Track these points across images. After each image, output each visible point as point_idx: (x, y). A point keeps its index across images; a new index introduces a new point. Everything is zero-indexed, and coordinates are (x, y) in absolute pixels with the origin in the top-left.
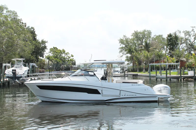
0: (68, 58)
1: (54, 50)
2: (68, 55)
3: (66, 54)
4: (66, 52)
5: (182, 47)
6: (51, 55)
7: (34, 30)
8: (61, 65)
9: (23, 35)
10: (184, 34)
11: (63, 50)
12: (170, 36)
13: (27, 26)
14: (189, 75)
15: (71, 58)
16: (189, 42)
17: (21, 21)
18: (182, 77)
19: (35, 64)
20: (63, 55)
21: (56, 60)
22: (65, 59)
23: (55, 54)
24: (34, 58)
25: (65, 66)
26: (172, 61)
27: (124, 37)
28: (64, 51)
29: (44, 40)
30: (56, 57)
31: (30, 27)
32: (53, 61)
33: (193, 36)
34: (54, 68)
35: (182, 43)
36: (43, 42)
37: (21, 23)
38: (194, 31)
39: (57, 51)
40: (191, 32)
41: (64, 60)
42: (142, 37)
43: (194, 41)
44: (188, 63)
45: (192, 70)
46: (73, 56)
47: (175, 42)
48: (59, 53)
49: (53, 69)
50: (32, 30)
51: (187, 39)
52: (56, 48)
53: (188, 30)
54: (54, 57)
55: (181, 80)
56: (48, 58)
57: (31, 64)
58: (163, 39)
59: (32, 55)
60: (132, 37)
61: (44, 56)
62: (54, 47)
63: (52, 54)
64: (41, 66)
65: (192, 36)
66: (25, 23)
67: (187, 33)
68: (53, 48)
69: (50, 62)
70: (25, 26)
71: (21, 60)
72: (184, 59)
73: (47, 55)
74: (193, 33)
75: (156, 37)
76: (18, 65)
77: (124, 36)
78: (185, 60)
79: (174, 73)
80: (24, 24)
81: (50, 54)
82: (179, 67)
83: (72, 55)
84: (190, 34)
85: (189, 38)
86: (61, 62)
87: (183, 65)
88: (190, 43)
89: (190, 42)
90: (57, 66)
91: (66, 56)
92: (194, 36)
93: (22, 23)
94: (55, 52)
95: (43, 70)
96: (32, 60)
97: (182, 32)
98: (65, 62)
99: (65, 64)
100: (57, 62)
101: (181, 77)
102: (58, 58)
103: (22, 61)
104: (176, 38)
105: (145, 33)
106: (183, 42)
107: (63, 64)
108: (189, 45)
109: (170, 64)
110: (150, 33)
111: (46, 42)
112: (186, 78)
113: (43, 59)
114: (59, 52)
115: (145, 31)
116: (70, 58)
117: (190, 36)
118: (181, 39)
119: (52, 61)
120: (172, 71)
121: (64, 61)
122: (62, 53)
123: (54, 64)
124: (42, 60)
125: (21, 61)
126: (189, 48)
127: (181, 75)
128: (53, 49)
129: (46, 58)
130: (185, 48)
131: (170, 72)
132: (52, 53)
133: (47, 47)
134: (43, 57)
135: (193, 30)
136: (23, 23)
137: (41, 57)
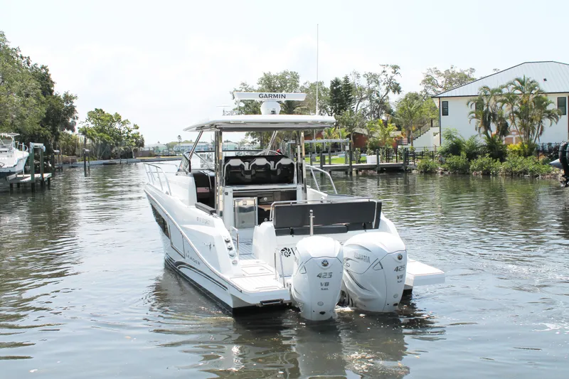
0: (127, 131)
1: (97, 115)
2: (128, 126)
3: (124, 123)
4: (122, 120)
5: (361, 106)
6: (92, 126)
7: (49, 73)
8: (112, 147)
10: (366, 79)
11: (117, 115)
12: (336, 83)
13: (32, 64)
14: (369, 163)
15: (134, 131)
16: (376, 96)
17: (19, 54)
18: (354, 167)
19: (42, 145)
20: (117, 126)
21: (102, 137)
22: (120, 133)
23: (99, 123)
24: (47, 132)
25: (122, 149)
27: (242, 86)
28: (118, 118)
29: (69, 94)
30: (101, 130)
31: (39, 67)
32: (95, 139)
33: (384, 84)
34: (98, 153)
35: (362, 99)
36: (68, 98)
37: (17, 56)
38: (386, 73)
39: (102, 118)
40: (381, 77)
41: (118, 137)
42: (279, 86)
43: (387, 93)
44: (371, 139)
45: (374, 154)
46: (138, 128)
47: (346, 96)
48: (108, 121)
49: (96, 156)
50: (44, 71)
51: (371, 91)
52: (101, 110)
53: (374, 72)
54: (96, 130)
55: (351, 173)
56: (84, 132)
58: (325, 90)
59: (42, 126)
60: (260, 86)
61: (76, 128)
62: (96, 109)
63: (92, 123)
64: (68, 149)
65: (381, 84)
66: (27, 56)
67: (373, 78)
68: (94, 110)
69: (89, 141)
70: (28, 63)
71: (9, 136)
72: (365, 132)
73: (81, 126)
74: (385, 77)
75: (310, 87)
76: (5, 147)
77: (243, 84)
78: (367, 134)
79: (339, 160)
80: (25, 59)
81: (89, 123)
82: (347, 148)
83: (135, 126)
84: (379, 79)
85: (377, 88)
86: (112, 142)
87: (359, 143)
88: (377, 98)
89: (378, 96)
90: (104, 149)
91: (122, 128)
92: (386, 85)
93: (22, 57)
94: (99, 119)
95: (74, 157)
96: (43, 137)
97: (361, 76)
98: (121, 140)
99: (121, 145)
100: (104, 141)
101: (351, 167)
102: (105, 133)
103: (13, 139)
104: (349, 88)
105: (287, 77)
106: (364, 96)
107: (117, 145)
108: (377, 102)
109: (334, 141)
110: (295, 77)
111: (74, 98)
112: (364, 169)
113: (74, 134)
114: (108, 118)
115: (286, 73)
116: (130, 131)
117: (378, 83)
118: (361, 90)
119: (91, 138)
121: (119, 139)
122: (113, 121)
123: (97, 144)
124: (70, 136)
125: (9, 138)
126: (376, 109)
127: (351, 163)
128: (93, 113)
129: (79, 131)
130: (368, 108)
132: (92, 121)
133: (76, 109)
134: (73, 131)
135: (384, 72)
136: (23, 56)
137: (68, 129)
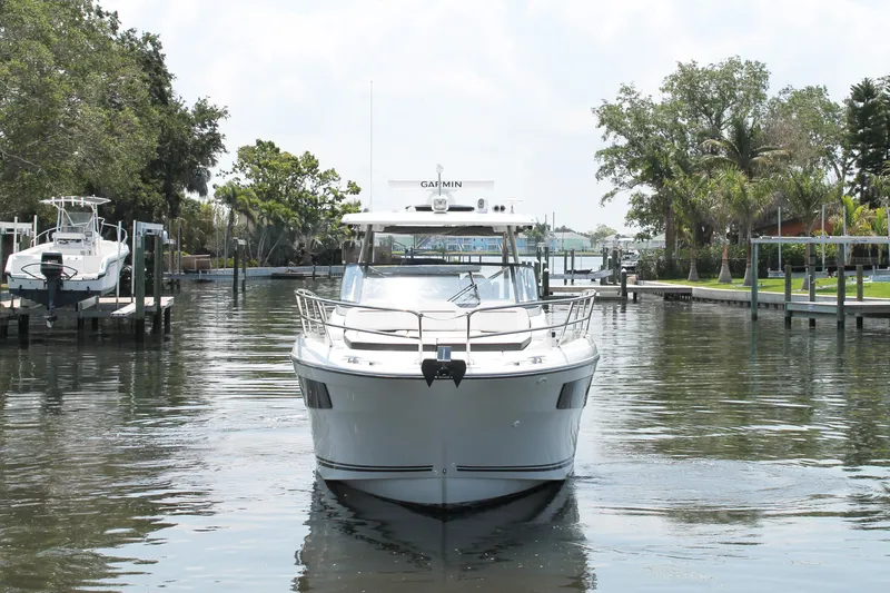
0: (331, 197)
1: (261, 156)
2: (334, 185)
3: (324, 178)
4: (322, 169)
6: (246, 182)
7: (161, 52)
8: (293, 236)
9: (103, 77)
11: (309, 158)
12: (865, 92)
13: (122, 30)
15: (350, 199)
17: (94, 4)
19: (159, 227)
20: (308, 184)
21: (270, 209)
22: (315, 203)
23: (265, 175)
24: (157, 195)
25: (318, 240)
26: (873, 228)
27: (622, 95)
28: (312, 164)
29: (210, 104)
30: (270, 194)
31: (139, 36)
32: (255, 214)
34: (261, 248)
36: (206, 114)
37: (89, 9)
39: (273, 163)
41: (309, 211)
42: (716, 96)
46: (357, 191)
48: (287, 172)
49: (255, 256)
50: (150, 47)
52: (271, 145)
54: (258, 193)
56: (231, 196)
57: (141, 227)
58: (830, 108)
59: (145, 181)
60: (668, 95)
61: (209, 185)
62: (259, 142)
63: (248, 176)
64: (190, 237)
66: (112, 11)
68: (253, 144)
69: (240, 220)
70: (114, 28)
71: (88, 203)
73: (221, 182)
75: (792, 101)
76: (74, 230)
77: (626, 90)
79: (880, 290)
80: (107, 19)
81: (241, 176)
83: (350, 185)
86: (296, 219)
90: (274, 239)
91: (320, 190)
93: (99, 13)
94: (266, 165)
95: (204, 258)
96: (146, 208)
98: (314, 222)
99: (314, 232)
100: (277, 220)
102: (278, 201)
103: (95, 211)
105: (737, 76)
107: (305, 230)
109: (859, 239)
110: (758, 75)
111: (220, 115)
113: (204, 201)
114: (287, 165)
115: (733, 65)
116: (340, 198)
119: (246, 213)
120: (867, 281)
121: (311, 217)
122: (300, 173)
123: (259, 227)
124: (195, 205)
125: (89, 209)
128: (252, 150)
129: (217, 195)
131: (860, 282)
132: (248, 171)
133: (223, 141)
134: (203, 192)
136: (104, 10)
137: (191, 189)
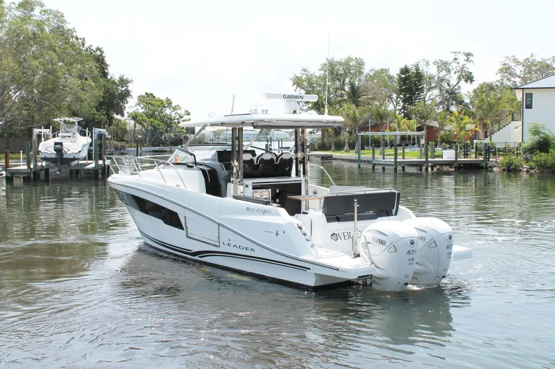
0: (178, 117)
1: (147, 99)
2: (179, 112)
3: (175, 109)
4: (173, 105)
5: (431, 96)
6: (141, 111)
7: (103, 55)
8: (162, 134)
9: (79, 66)
10: (436, 67)
11: (168, 100)
12: (405, 71)
13: (87, 45)
14: (445, 158)
15: (186, 117)
16: (446, 85)
17: (75, 34)
18: (430, 162)
19: (105, 130)
20: (168, 111)
21: (152, 122)
22: (171, 119)
23: (149, 108)
24: (103, 117)
25: (172, 135)
26: (408, 128)
27: (303, 72)
28: (169, 103)
29: (125, 77)
30: (152, 116)
31: (94, 48)
32: (145, 124)
33: (455, 73)
34: (148, 139)
35: (431, 88)
36: (123, 82)
37: (73, 37)
38: (458, 61)
39: (153, 102)
40: (452, 64)
41: (169, 123)
42: (342, 72)
43: (458, 83)
44: (442, 132)
45: (450, 148)
46: (189, 114)
47: (416, 85)
48: (159, 106)
49: (145, 142)
50: (99, 53)
51: (441, 80)
52: (152, 95)
53: (445, 60)
54: (147, 115)
55: (427, 169)
56: (134, 117)
57: (96, 130)
58: (391, 78)
59: (98, 111)
60: (322, 72)
61: (125, 112)
62: (146, 94)
63: (142, 108)
64: (117, 135)
65: (452, 72)
66: (82, 38)
67: (444, 66)
68: (144, 94)
69: (139, 127)
70: (83, 44)
71: (74, 120)
72: (435, 124)
73: (131, 111)
74: (456, 65)
75: (374, 74)
76: (68, 132)
77: (304, 70)
78: (438, 126)
79: (412, 155)
80: (80, 41)
81: (139, 108)
82: (423, 142)
83: (186, 111)
84: (450, 67)
85: (447, 77)
86: (163, 127)
87: (433, 137)
88: (448, 87)
89: (449, 85)
90: (153, 135)
91: (173, 114)
92: (458, 74)
93: (77, 39)
94: (150, 103)
95: (123, 143)
96: (98, 122)
97: (431, 63)
98: (171, 127)
99: (171, 132)
100: (154, 127)
101: (427, 162)
102: (155, 119)
103: (77, 124)
104: (419, 76)
105: (351, 64)
106: (433, 85)
107: (167, 131)
108: (447, 91)
109: (403, 133)
110: (360, 64)
111: (130, 82)
112: (438, 165)
113: (123, 119)
114: (158, 103)
115: (350, 59)
116: (181, 117)
117: (449, 71)
118: (430, 78)
119: (141, 124)
120: (407, 151)
121: (169, 125)
122: (164, 107)
123: (147, 130)
124: (119, 121)
125: (74, 123)
126: (446, 99)
127: (427, 159)
128: (144, 97)
129: (129, 116)
130: (437, 98)
131: (404, 151)
132: (142, 106)
133: (131, 93)
134: (123, 115)
135: (456, 59)
136: (79, 37)
137: (117, 114)
